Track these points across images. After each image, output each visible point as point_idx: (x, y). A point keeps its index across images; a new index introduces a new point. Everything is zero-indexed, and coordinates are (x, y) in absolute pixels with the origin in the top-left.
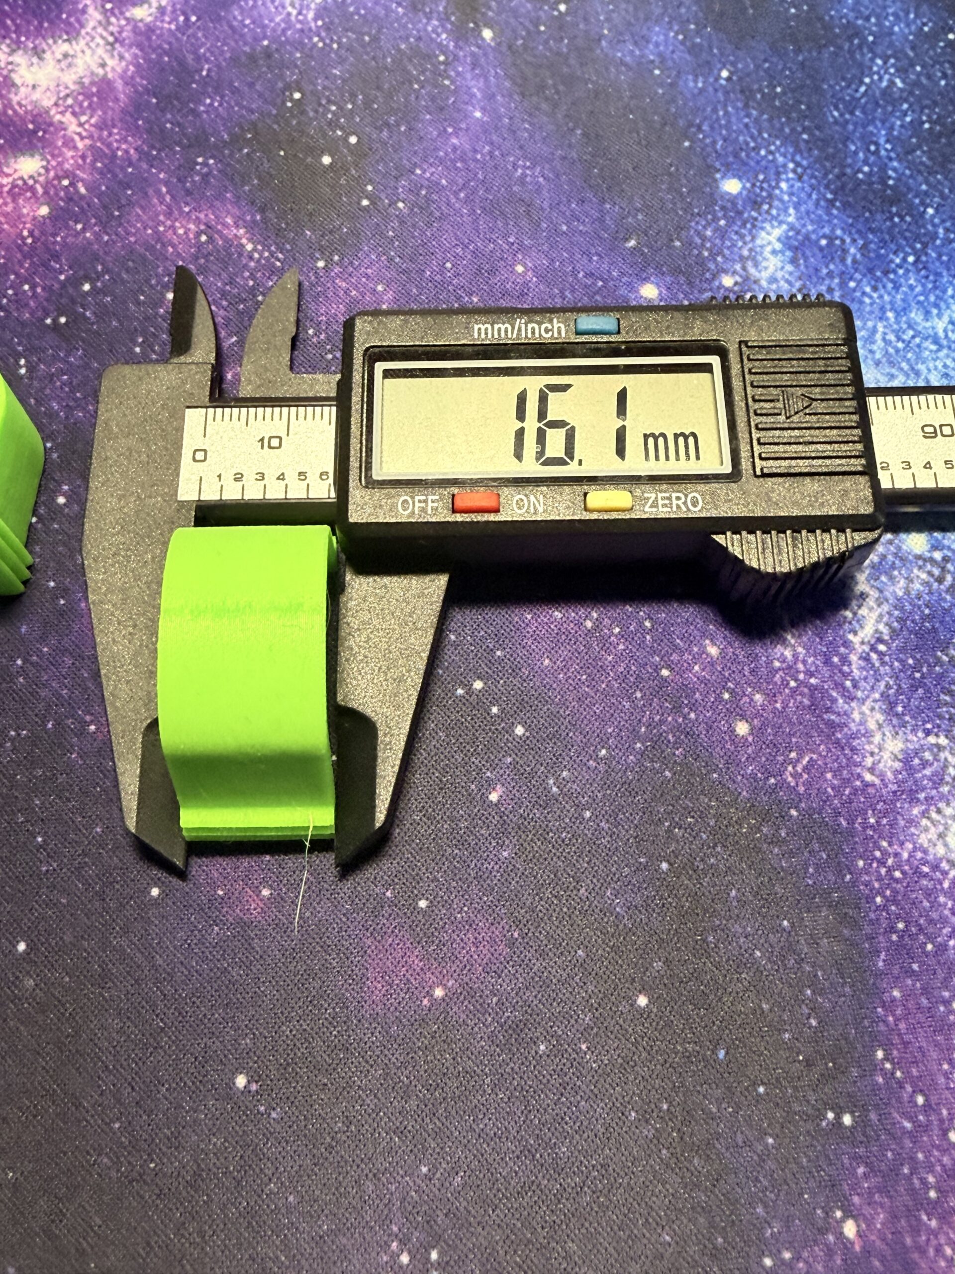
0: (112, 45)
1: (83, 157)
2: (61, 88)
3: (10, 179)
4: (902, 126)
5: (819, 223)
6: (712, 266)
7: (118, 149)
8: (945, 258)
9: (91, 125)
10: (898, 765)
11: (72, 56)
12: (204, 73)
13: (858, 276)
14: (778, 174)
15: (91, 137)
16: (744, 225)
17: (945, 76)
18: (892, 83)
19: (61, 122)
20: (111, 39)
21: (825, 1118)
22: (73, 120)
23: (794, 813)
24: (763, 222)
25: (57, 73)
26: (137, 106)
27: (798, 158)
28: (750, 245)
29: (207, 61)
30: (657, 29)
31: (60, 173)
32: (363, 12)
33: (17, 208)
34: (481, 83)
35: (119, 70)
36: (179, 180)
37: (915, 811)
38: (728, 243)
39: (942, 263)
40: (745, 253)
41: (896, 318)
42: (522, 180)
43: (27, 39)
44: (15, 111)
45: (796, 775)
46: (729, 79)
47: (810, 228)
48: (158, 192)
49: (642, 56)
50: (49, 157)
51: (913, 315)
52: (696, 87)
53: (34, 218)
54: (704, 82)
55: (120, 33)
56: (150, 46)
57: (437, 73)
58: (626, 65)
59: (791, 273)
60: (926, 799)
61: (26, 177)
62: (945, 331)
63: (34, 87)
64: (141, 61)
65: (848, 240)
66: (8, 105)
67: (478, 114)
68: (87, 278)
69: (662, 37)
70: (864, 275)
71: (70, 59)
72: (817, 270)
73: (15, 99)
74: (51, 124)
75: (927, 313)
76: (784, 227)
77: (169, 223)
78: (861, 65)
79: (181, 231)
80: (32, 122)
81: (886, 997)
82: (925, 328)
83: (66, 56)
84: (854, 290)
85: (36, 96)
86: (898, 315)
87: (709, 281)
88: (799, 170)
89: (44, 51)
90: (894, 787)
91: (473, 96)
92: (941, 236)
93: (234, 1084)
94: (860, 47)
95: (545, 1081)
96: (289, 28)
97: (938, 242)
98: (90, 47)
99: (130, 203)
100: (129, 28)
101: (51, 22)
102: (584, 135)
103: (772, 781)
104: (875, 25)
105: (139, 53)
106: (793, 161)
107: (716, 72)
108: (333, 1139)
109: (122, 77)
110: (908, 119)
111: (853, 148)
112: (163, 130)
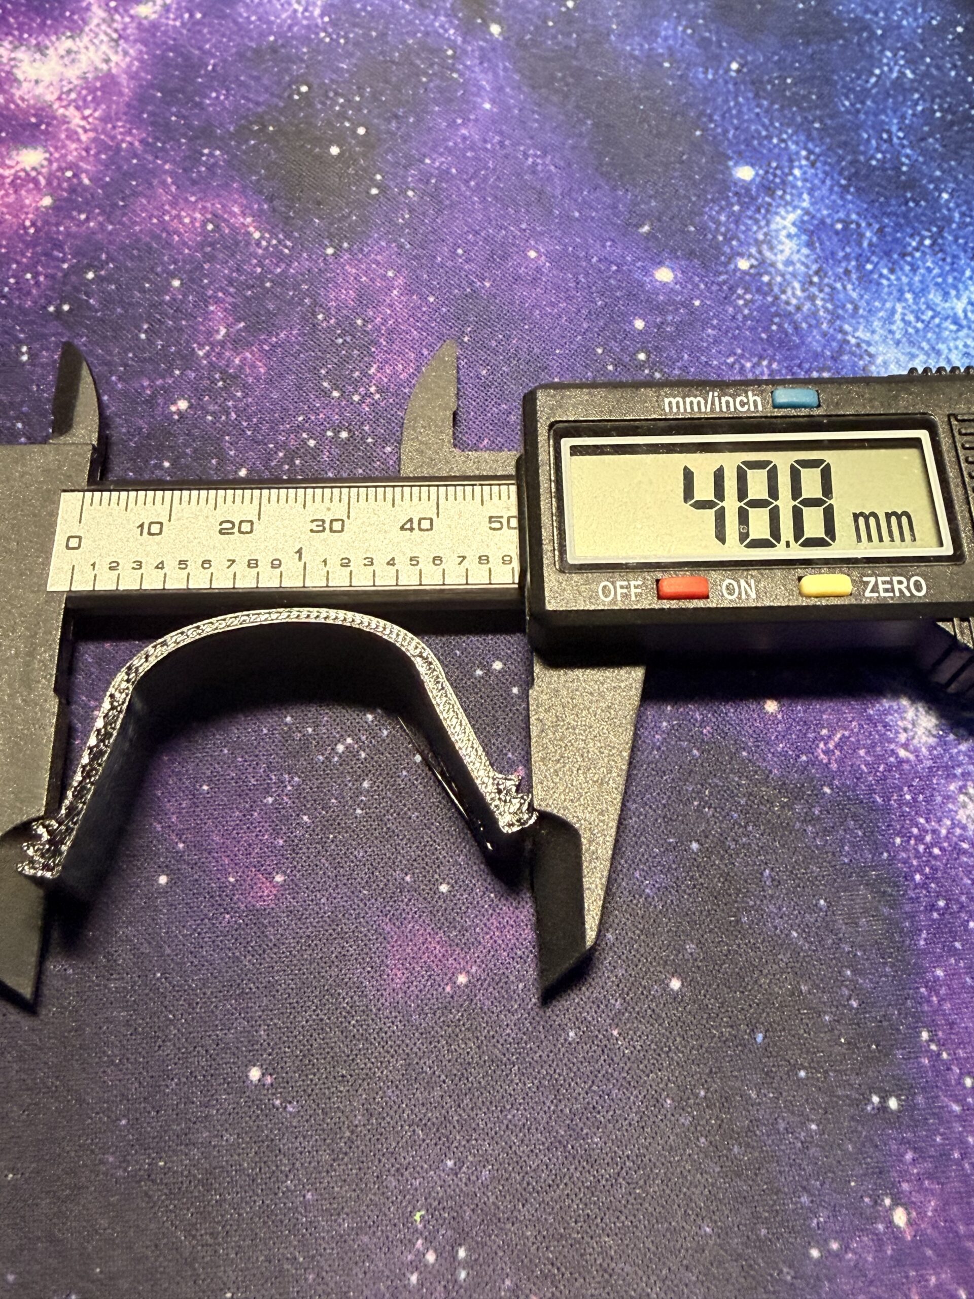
0: (116, 41)
1: (87, 150)
2: (64, 83)
3: (13, 171)
4: (914, 115)
5: (834, 208)
6: (727, 250)
7: (123, 141)
8: (961, 241)
9: (96, 118)
10: (932, 741)
11: (76, 53)
12: (210, 68)
13: (875, 259)
14: (791, 161)
15: (94, 130)
16: (758, 210)
17: (955, 66)
18: (902, 74)
19: (65, 116)
20: (115, 36)
21: (869, 1101)
22: (77, 113)
23: (827, 790)
24: (778, 206)
25: (59, 69)
26: (142, 99)
27: (810, 145)
28: (765, 230)
29: (213, 56)
30: (666, 23)
31: (64, 165)
32: (369, 8)
33: (19, 199)
34: (490, 76)
35: (123, 65)
36: (185, 170)
37: (952, 787)
38: (743, 228)
39: (959, 245)
40: (761, 237)
41: (914, 299)
42: (533, 170)
43: (30, 36)
44: (17, 106)
45: (826, 752)
46: (738, 71)
47: (825, 212)
48: (163, 183)
49: (651, 49)
50: (52, 149)
51: (931, 296)
52: (706, 78)
53: (37, 209)
54: (714, 75)
55: (124, 29)
56: (155, 43)
57: (443, 66)
58: (635, 58)
59: (807, 256)
60: (963, 774)
61: (28, 169)
62: (965, 311)
63: (37, 82)
64: (146, 57)
65: (863, 224)
66: (10, 99)
67: (487, 106)
68: (89, 267)
69: (670, 32)
70: (881, 258)
71: (73, 56)
72: (833, 254)
73: (17, 93)
74: (55, 118)
75: (946, 295)
76: (799, 212)
77: (174, 212)
78: (871, 56)
79: (187, 220)
80: (35, 115)
81: (929, 976)
82: (944, 309)
83: (69, 52)
84: (871, 272)
85: (39, 90)
86: (916, 296)
87: (726, 264)
88: (812, 157)
89: (47, 48)
90: (929, 763)
91: (481, 88)
92: (957, 219)
93: (247, 1076)
94: (869, 39)
95: (575, 1069)
96: (296, 24)
97: (954, 226)
98: (94, 44)
99: (135, 194)
100: (134, 25)
101: (55, 19)
102: (596, 125)
103: (804, 758)
104: (884, 19)
105: (144, 49)
106: (805, 148)
107: (725, 64)
108: (352, 1132)
109: (126, 73)
110: (920, 108)
111: (865, 136)
112: (168, 123)
